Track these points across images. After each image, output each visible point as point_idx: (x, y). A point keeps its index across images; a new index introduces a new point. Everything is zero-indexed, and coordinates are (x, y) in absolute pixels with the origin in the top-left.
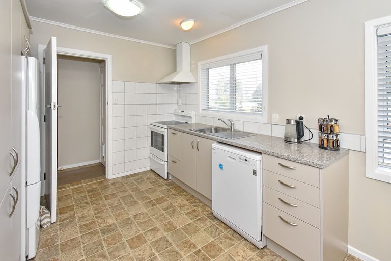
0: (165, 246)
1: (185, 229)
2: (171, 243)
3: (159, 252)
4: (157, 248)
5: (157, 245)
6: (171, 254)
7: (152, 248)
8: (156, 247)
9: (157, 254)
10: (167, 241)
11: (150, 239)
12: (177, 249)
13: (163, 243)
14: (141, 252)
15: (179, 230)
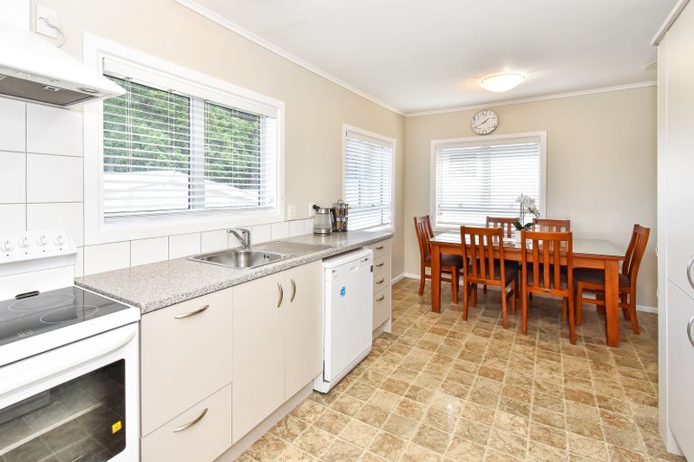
0: (431, 433)
1: (378, 421)
2: (420, 428)
3: (447, 435)
4: (444, 440)
5: (438, 443)
6: (437, 420)
7: (449, 445)
8: (442, 443)
9: (452, 435)
10: (419, 434)
11: (436, 459)
12: (424, 417)
13: (429, 437)
14: (468, 455)
15: (386, 428)
